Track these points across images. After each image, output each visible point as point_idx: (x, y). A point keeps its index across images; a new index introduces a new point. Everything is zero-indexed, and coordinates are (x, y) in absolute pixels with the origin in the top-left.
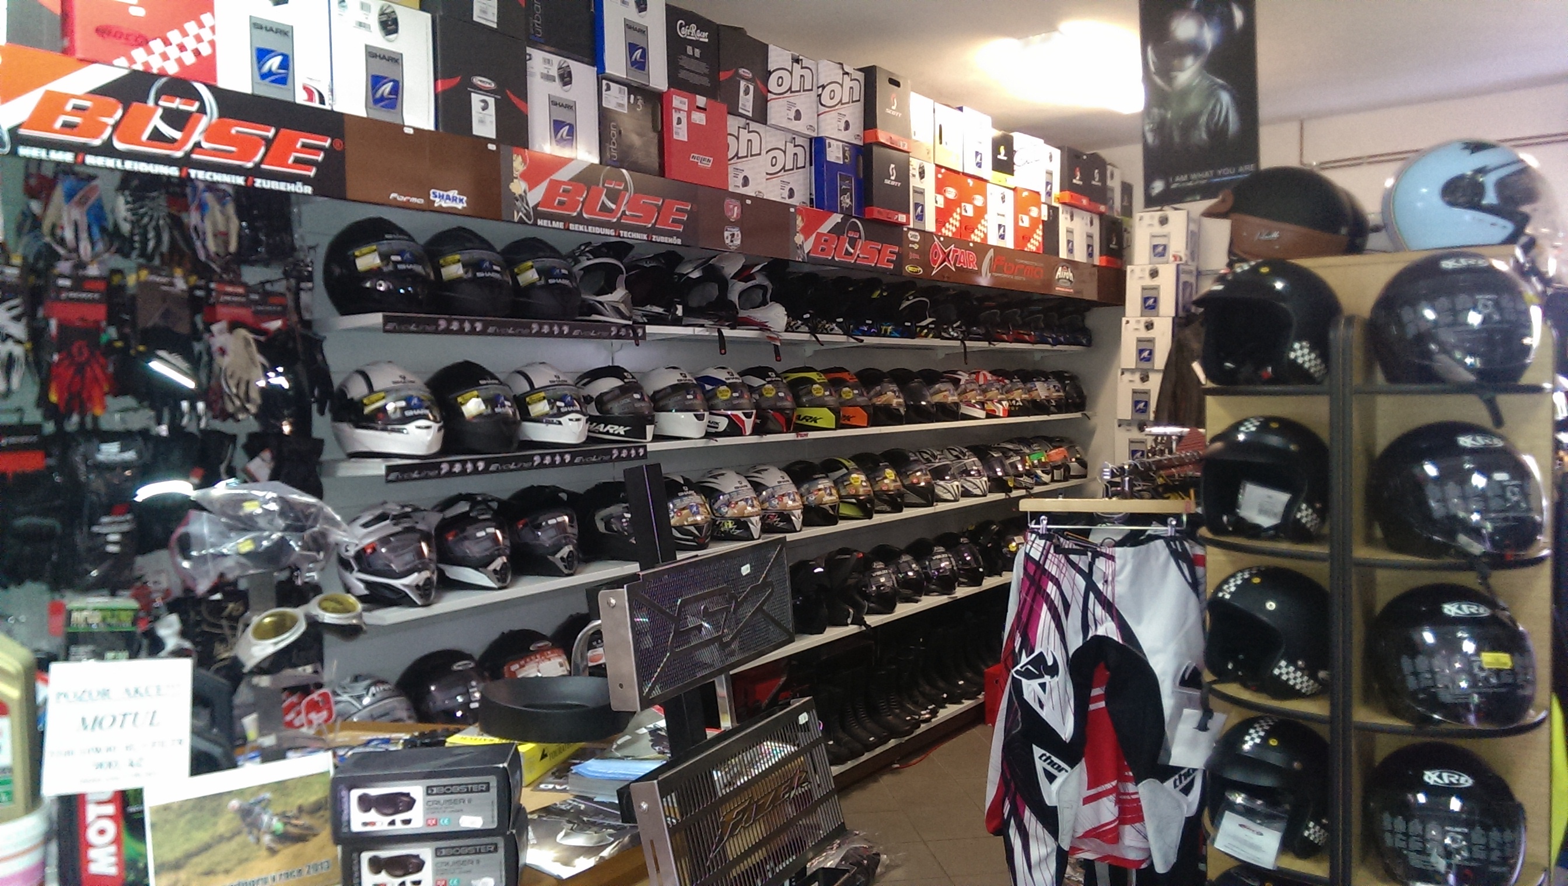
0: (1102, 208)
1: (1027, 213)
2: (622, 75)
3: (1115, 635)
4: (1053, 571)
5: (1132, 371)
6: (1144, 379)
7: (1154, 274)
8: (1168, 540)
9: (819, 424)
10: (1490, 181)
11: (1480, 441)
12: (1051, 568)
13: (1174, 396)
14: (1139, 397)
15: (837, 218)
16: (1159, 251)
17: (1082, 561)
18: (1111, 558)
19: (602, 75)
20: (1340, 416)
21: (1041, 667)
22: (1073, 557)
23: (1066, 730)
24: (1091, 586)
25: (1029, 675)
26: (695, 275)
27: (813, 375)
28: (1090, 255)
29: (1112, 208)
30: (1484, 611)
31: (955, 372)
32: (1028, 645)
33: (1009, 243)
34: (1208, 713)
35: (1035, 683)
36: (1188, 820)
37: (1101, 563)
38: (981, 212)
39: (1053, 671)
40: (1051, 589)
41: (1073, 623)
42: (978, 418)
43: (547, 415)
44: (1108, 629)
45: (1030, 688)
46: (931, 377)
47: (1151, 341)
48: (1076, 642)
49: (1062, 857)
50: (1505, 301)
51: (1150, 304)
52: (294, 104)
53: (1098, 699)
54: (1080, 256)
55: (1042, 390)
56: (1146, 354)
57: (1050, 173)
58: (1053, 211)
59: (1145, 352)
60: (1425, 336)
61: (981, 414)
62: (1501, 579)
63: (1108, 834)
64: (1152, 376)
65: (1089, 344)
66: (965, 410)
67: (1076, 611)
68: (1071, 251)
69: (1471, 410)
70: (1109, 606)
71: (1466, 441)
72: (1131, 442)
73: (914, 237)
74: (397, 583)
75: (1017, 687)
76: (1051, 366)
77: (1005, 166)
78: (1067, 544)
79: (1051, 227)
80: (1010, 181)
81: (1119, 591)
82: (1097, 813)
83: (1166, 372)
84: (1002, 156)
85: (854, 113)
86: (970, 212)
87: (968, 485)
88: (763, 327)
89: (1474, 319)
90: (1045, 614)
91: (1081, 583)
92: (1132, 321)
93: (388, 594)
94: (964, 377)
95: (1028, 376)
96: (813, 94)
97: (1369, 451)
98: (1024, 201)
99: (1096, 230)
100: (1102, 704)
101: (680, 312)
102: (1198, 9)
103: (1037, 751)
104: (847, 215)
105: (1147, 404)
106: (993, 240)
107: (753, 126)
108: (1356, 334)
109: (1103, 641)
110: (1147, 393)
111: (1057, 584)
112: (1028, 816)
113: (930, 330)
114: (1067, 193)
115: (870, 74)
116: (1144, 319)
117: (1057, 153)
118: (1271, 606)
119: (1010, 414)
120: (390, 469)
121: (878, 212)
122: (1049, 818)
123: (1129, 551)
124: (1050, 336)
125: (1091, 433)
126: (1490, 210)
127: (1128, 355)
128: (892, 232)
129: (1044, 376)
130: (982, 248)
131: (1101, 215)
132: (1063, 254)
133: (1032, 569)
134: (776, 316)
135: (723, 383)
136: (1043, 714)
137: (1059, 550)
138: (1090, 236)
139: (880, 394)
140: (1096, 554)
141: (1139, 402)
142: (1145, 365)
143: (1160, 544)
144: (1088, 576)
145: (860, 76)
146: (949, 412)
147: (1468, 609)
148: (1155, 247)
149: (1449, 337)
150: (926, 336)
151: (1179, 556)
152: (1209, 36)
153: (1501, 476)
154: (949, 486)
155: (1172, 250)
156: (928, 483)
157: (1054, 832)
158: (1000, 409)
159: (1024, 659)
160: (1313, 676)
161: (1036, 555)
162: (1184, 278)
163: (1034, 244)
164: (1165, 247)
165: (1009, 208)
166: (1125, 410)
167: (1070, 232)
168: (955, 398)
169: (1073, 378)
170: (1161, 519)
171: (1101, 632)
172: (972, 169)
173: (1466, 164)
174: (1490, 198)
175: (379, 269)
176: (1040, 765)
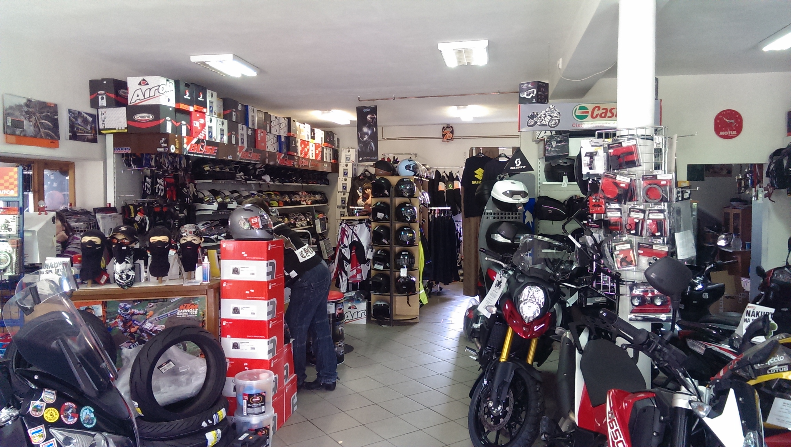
0: (333, 147)
1: (317, 150)
2: (251, 127)
3: (357, 240)
4: (347, 230)
5: (341, 192)
6: (344, 194)
7: (347, 165)
8: (365, 223)
9: (274, 205)
10: (411, 166)
11: (409, 205)
12: (346, 229)
13: (352, 199)
14: (343, 199)
15: (283, 155)
16: (348, 159)
17: (352, 227)
18: (357, 226)
19: (248, 127)
20: (391, 201)
21: (345, 247)
22: (350, 227)
23: (349, 258)
24: (353, 232)
25: (343, 248)
26: (251, 168)
27: (271, 193)
28: (330, 160)
29: (335, 146)
30: (409, 229)
31: (298, 192)
32: (343, 243)
33: (314, 158)
34: (373, 249)
35: (344, 249)
36: (369, 271)
37: (355, 227)
38: (308, 150)
39: (347, 247)
40: (346, 233)
41: (350, 238)
42: (304, 205)
43: (229, 202)
44: (356, 239)
45: (343, 250)
46: (294, 193)
47: (346, 184)
48: (350, 242)
49: (348, 280)
50: (411, 185)
51: (346, 174)
52: (212, 141)
53: (354, 252)
54: (328, 160)
55: (318, 197)
56: (345, 187)
57: (322, 138)
58: (323, 148)
59: (344, 187)
60: (402, 190)
61: (305, 204)
62: (411, 224)
63: (354, 276)
64: (346, 193)
65: (328, 184)
66: (302, 203)
67: (350, 236)
68: (326, 159)
69: (407, 200)
70: (356, 235)
71: (407, 205)
72: (341, 212)
73: (296, 158)
74: (212, 237)
75: (341, 250)
76: (319, 190)
77: (313, 138)
78: (349, 224)
79: (322, 152)
80: (314, 141)
81: (357, 233)
82: (353, 273)
83: (350, 192)
84: (312, 135)
85: (286, 129)
86: (306, 151)
87: (302, 223)
88: (264, 181)
89: (408, 188)
90: (345, 237)
91: (351, 231)
92: (341, 178)
93: (209, 240)
94: (300, 193)
95: (314, 193)
96: (279, 125)
97: (395, 206)
98: (317, 146)
99: (331, 153)
100: (354, 253)
101: (252, 177)
102: (368, 127)
103: (344, 261)
104: (285, 154)
105: (345, 201)
106: (311, 158)
107: (268, 134)
108: (393, 189)
109: (355, 241)
110: (345, 198)
111: (347, 231)
112: (343, 273)
113: (295, 181)
114: (326, 143)
115: (289, 119)
116: (344, 178)
117: (323, 132)
118: (382, 230)
119: (311, 204)
120: (213, 212)
121: (291, 153)
122: (346, 273)
123: (359, 225)
124: (319, 181)
125: (328, 210)
126: (412, 171)
127: (340, 188)
128: (292, 157)
129: (317, 193)
130: (309, 159)
131: (333, 148)
132: (325, 160)
133: (343, 229)
134: (267, 178)
135: (256, 195)
136: (345, 255)
137: (348, 225)
138: (330, 154)
139: (284, 198)
140: (354, 226)
141: (343, 201)
142: (344, 191)
143: (364, 224)
144: (352, 230)
145: (287, 120)
146: (299, 203)
147: (407, 229)
148: (347, 158)
149: (405, 190)
150: (294, 182)
151: (367, 226)
152: (370, 132)
153: (411, 210)
154: (298, 223)
155: (351, 160)
156: (294, 222)
157: (347, 275)
158: (309, 202)
159: (342, 245)
160: (388, 241)
161: (344, 227)
162: (354, 167)
163: (319, 158)
164: (349, 158)
165: (314, 148)
166: (339, 203)
167: (326, 153)
168: (300, 199)
169: (324, 194)
170: (364, 220)
171: (355, 240)
172: (307, 140)
173: (409, 163)
174: (411, 169)
175: (209, 170)
176: (345, 264)
